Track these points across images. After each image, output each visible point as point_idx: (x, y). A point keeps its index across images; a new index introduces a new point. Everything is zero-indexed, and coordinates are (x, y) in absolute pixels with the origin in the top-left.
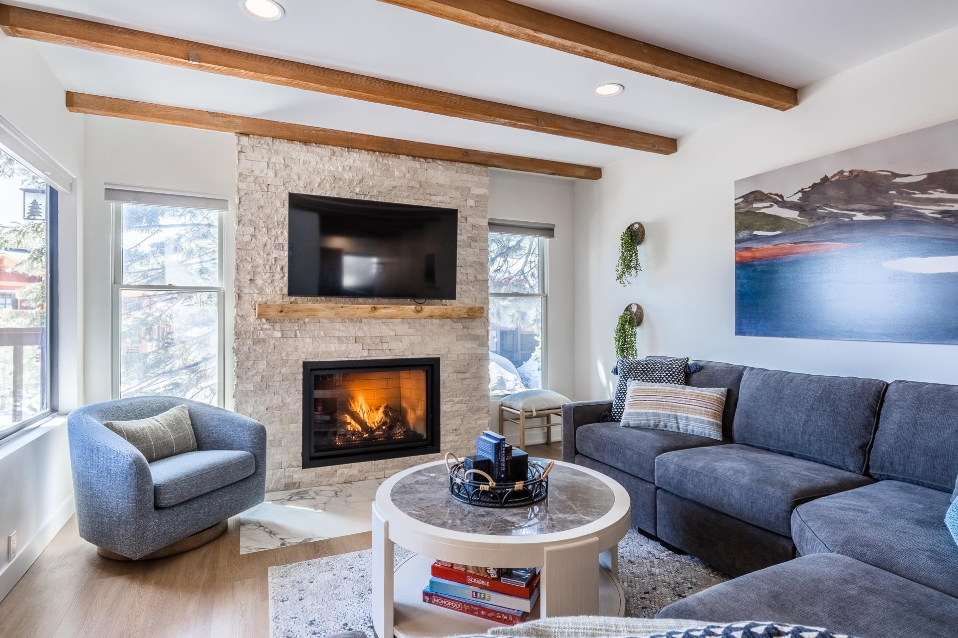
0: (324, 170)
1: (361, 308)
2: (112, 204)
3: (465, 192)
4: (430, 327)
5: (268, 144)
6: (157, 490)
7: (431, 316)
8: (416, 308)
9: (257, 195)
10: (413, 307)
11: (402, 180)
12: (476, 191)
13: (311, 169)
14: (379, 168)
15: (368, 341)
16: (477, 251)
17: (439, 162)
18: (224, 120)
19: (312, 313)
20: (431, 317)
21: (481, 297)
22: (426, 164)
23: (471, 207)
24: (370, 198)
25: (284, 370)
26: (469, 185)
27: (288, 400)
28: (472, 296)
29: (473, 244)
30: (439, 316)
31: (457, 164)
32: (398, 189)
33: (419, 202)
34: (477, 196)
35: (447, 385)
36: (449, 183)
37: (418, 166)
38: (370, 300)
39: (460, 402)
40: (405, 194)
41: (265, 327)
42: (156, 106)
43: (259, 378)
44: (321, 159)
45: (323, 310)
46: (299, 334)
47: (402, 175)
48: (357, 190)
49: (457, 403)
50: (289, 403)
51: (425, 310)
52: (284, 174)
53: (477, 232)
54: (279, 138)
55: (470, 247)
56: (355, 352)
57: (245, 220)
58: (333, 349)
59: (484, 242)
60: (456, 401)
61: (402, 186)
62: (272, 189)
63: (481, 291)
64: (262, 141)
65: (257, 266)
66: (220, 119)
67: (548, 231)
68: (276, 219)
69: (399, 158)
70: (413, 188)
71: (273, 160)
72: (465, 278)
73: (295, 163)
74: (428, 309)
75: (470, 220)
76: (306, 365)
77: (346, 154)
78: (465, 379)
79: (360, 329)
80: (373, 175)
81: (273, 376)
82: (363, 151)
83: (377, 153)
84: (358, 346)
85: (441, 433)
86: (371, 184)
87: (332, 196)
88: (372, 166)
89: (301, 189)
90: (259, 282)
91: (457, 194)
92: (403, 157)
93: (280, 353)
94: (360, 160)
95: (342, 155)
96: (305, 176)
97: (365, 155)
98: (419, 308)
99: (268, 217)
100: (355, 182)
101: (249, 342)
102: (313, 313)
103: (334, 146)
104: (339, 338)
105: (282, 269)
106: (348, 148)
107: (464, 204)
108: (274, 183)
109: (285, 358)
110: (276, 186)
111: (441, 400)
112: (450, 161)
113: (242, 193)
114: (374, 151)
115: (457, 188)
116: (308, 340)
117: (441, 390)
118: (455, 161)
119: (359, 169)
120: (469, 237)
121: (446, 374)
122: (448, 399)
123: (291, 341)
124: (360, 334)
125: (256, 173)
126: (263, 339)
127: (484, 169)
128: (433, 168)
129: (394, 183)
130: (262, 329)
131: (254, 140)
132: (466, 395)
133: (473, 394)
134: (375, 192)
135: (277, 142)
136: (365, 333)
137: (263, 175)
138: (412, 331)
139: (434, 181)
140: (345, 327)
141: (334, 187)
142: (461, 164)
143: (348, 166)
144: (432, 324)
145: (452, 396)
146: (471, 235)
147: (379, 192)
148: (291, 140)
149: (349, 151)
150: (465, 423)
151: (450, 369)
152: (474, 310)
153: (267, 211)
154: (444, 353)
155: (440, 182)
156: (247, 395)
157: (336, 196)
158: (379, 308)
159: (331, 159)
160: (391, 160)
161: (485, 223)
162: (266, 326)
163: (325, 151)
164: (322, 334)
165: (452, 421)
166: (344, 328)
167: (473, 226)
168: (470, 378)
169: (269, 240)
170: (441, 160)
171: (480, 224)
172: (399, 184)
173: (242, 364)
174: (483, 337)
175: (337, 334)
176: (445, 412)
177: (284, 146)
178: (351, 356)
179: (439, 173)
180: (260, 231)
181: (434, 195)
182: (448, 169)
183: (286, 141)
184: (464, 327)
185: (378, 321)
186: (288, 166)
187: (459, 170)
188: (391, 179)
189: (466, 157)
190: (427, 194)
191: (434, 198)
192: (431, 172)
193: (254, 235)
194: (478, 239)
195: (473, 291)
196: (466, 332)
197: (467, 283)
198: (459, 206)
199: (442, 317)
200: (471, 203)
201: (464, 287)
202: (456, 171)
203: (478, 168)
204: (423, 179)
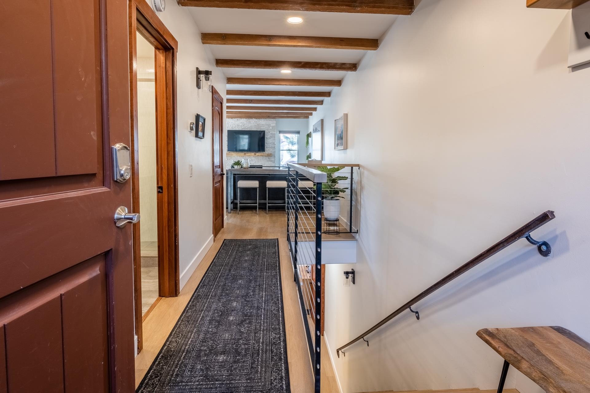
0: (236, 124)
3: (269, 125)
10: (254, 153)
12: (271, 125)
13: (233, 124)
14: (248, 122)
16: (272, 140)
17: (262, 119)
20: (258, 156)
22: (259, 120)
32: (252, 127)
33: (257, 129)
37: (257, 120)
38: (244, 152)
40: (254, 128)
44: (235, 122)
45: (234, 154)
47: (253, 123)
48: (243, 128)
52: (228, 125)
55: (270, 139)
63: (273, 150)
67: (298, 132)
70: (256, 126)
73: (230, 123)
74: (257, 154)
75: (270, 132)
77: (240, 119)
80: (246, 124)
86: (246, 126)
87: (237, 130)
88: (246, 122)
89: (231, 129)
92: (253, 119)
94: (243, 121)
97: (245, 119)
100: (242, 126)
103: (238, 118)
112: (265, 118)
114: (247, 118)
115: (267, 125)
119: (243, 123)
120: (270, 136)
123: (229, 161)
127: (274, 119)
134: (247, 128)
138: (256, 159)
139: (261, 124)
140: (240, 158)
141: (238, 128)
143: (241, 122)
144: (260, 158)
148: (229, 118)
154: (263, 164)
155: (263, 124)
158: (246, 154)
159: (237, 121)
167: (271, 134)
171: (273, 133)
174: (274, 161)
179: (262, 121)
188: (251, 124)
189: (269, 117)
191: (261, 128)
192: (260, 122)
195: (271, 150)
196: (269, 159)
197: (269, 148)
198: (268, 129)
199: (261, 156)
200: (271, 128)
201: (269, 149)
202: (267, 121)
203: (272, 119)
204: (258, 123)
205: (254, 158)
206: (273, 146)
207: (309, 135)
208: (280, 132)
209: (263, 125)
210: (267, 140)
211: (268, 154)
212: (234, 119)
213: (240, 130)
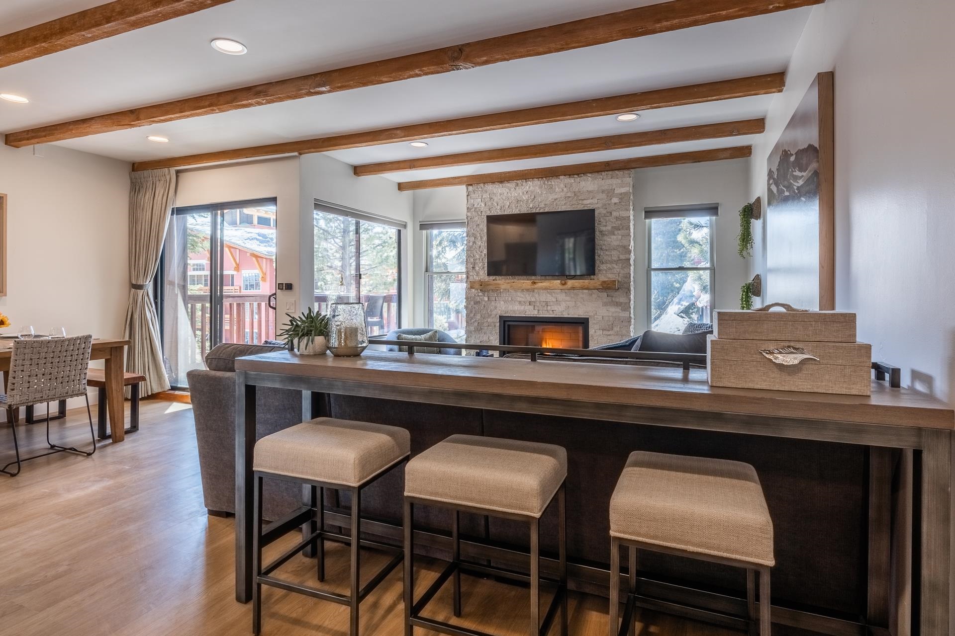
0: (511, 197)
1: (525, 283)
2: (424, 232)
3: (610, 193)
5: (482, 188)
8: (561, 282)
9: (476, 219)
10: (559, 281)
11: (561, 194)
12: (618, 191)
13: (504, 198)
14: (545, 188)
15: (538, 304)
16: (619, 237)
17: (589, 175)
18: (459, 180)
20: (573, 288)
22: (579, 178)
23: (615, 203)
24: (540, 210)
25: (489, 320)
26: (613, 188)
27: (492, 338)
28: (616, 272)
29: (616, 232)
30: (579, 287)
31: (603, 173)
32: (558, 200)
33: (573, 206)
34: (621, 194)
35: (595, 338)
36: (596, 189)
37: (573, 181)
40: (563, 203)
42: (430, 180)
43: (476, 324)
44: (510, 190)
45: (503, 284)
46: (497, 299)
47: (561, 190)
48: (531, 206)
50: (492, 340)
52: (490, 204)
53: (619, 222)
54: (488, 183)
55: (614, 235)
56: (529, 311)
57: (471, 233)
58: (516, 309)
61: (561, 198)
63: (623, 268)
64: (479, 187)
65: (476, 259)
66: (457, 180)
67: (713, 209)
69: (559, 178)
70: (569, 197)
71: (484, 197)
72: (610, 259)
73: (495, 196)
74: (570, 283)
75: (615, 214)
76: (501, 318)
77: (524, 184)
78: (610, 335)
79: (533, 296)
80: (542, 194)
81: (484, 323)
83: (544, 178)
84: (531, 307)
86: (540, 201)
87: (516, 213)
88: (541, 187)
89: (498, 211)
90: (477, 268)
91: (604, 196)
92: (562, 177)
93: (487, 310)
94: (533, 186)
95: (522, 185)
96: (501, 202)
97: (537, 182)
98: (563, 282)
100: (530, 201)
101: (472, 303)
103: (517, 180)
104: (520, 302)
106: (526, 179)
107: (610, 202)
108: (484, 210)
109: (490, 313)
110: (485, 211)
112: (598, 172)
113: (469, 219)
114: (542, 178)
115: (603, 192)
116: (502, 302)
117: (590, 342)
118: (602, 171)
119: (532, 192)
120: (612, 227)
121: (594, 330)
123: (493, 303)
124: (533, 300)
125: (475, 206)
126: (479, 302)
127: (626, 172)
128: (584, 181)
129: (556, 197)
130: (478, 296)
131: (475, 187)
134: (543, 206)
135: (486, 186)
136: (536, 299)
137: (479, 206)
138: (568, 298)
139: (585, 189)
140: (523, 294)
141: (518, 206)
142: (606, 172)
143: (525, 191)
144: (583, 294)
146: (616, 225)
147: (545, 204)
148: (493, 182)
149: (526, 182)
151: (597, 327)
152: (607, 283)
154: (593, 315)
155: (590, 189)
156: (471, 333)
157: (518, 212)
158: (537, 283)
159: (515, 189)
160: (554, 181)
161: (628, 214)
162: (480, 294)
163: (511, 185)
164: (510, 299)
166: (522, 296)
167: (617, 218)
168: (614, 335)
170: (590, 173)
171: (623, 216)
172: (559, 196)
173: (468, 315)
174: (626, 303)
175: (519, 299)
177: (490, 187)
178: (527, 313)
179: (589, 183)
181: (584, 200)
182: (596, 179)
183: (490, 184)
185: (544, 291)
186: (491, 198)
188: (554, 194)
189: (607, 167)
191: (585, 202)
192: (583, 184)
193: (475, 242)
195: (617, 268)
196: (610, 299)
197: (611, 262)
198: (605, 205)
199: (583, 288)
200: (615, 200)
201: (609, 265)
202: (603, 179)
203: (621, 173)
204: (577, 190)
205: (564, 294)
206: (622, 257)
207: (751, 212)
208: (650, 213)
209: (591, 193)
210: (605, 238)
211: (604, 282)
212: (509, 183)
213: (524, 212)
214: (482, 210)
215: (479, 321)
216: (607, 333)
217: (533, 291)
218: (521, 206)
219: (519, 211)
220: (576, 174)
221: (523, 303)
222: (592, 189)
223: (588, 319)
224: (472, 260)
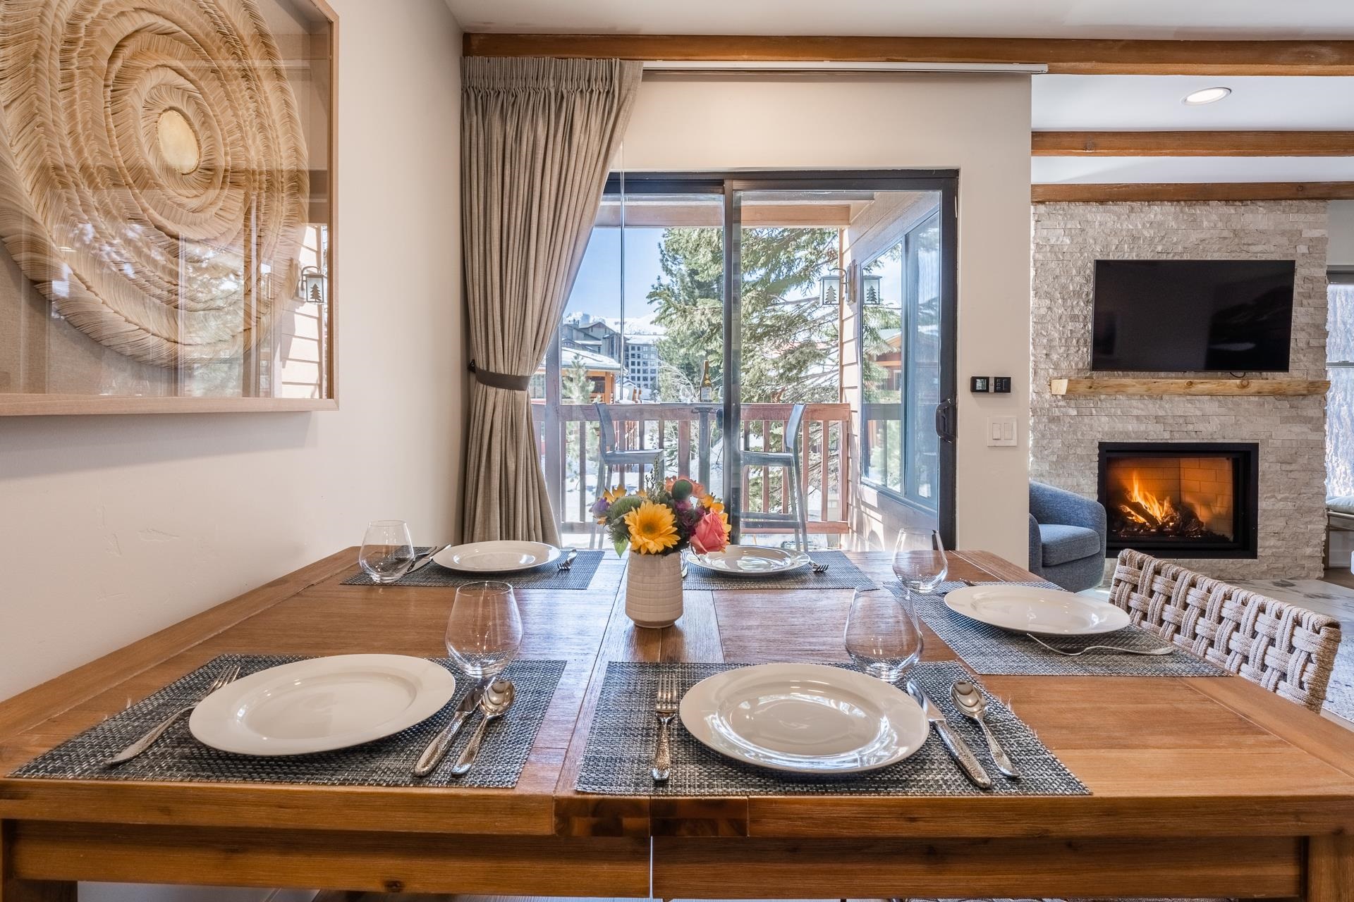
0: (1122, 230)
1: (1175, 383)
3: (1294, 236)
4: (1247, 406)
5: (1064, 210)
6: (1044, 546)
7: (1259, 393)
8: (1241, 382)
9: (1053, 265)
10: (1238, 381)
11: (1212, 231)
12: (1308, 234)
14: (1184, 220)
15: (1171, 421)
16: (1311, 310)
17: (1260, 203)
19: (1120, 390)
20: (1255, 394)
21: (1315, 368)
22: (1242, 207)
23: (1303, 254)
25: (1079, 451)
26: (1301, 226)
27: (1082, 481)
29: (1305, 302)
30: (1270, 392)
31: (1283, 203)
32: (1207, 242)
33: (1233, 255)
34: (1310, 240)
35: (1267, 477)
36: (1272, 228)
37: (1233, 211)
38: (1188, 375)
39: (1285, 499)
40: (1216, 247)
41: (1060, 404)
43: (1054, 459)
44: (1119, 218)
45: (1134, 386)
46: (1094, 412)
47: (1212, 224)
48: (1159, 248)
49: (1281, 500)
51: (1252, 385)
52: (1080, 240)
53: (1310, 285)
54: (1074, 201)
56: (1155, 433)
58: (1131, 429)
59: (1321, 298)
60: (1279, 498)
61: (1212, 238)
62: (1068, 257)
63: (1315, 360)
64: (1058, 207)
65: (1053, 340)
68: (1071, 288)
69: (1209, 205)
70: (1225, 238)
71: (1069, 226)
73: (1091, 226)
74: (1256, 384)
75: (1302, 271)
76: (1102, 446)
78: (1291, 471)
79: (1161, 407)
80: (1177, 229)
81: (1068, 456)
82: (1166, 203)
83: (1182, 203)
84: (1160, 427)
85: (1259, 535)
86: (1175, 239)
87: (1131, 259)
88: (1176, 218)
89: (1098, 254)
90: (1055, 357)
91: (1284, 241)
92: (1214, 203)
93: (1075, 433)
94: (1159, 212)
95: (1141, 211)
96: (1101, 239)
97: (1169, 208)
98: (1245, 382)
99: (1064, 287)
100: (1157, 240)
101: (1045, 419)
102: (1122, 389)
103: (1133, 201)
104: (1138, 417)
105: (1078, 342)
106: (1148, 201)
107: (1293, 252)
108: (1070, 251)
109: (1080, 437)
110: (1072, 254)
111: (1259, 495)
112: (1274, 200)
114: (1178, 201)
115: (1283, 233)
116: (1105, 419)
117: (1259, 483)
118: (1281, 199)
119: (1160, 224)
120: (1299, 293)
121: (1266, 464)
122: (1269, 495)
123: (1086, 420)
124: (1161, 413)
125: (1052, 242)
126: (1059, 417)
127: (1321, 204)
128: (1252, 212)
129: (1202, 236)
130: (1057, 407)
132: (1293, 492)
133: (1303, 491)
134: (1180, 248)
135: (1072, 205)
136: (1166, 412)
137: (1059, 243)
138: (1223, 410)
139: (1252, 227)
140: (1144, 404)
141: (1133, 248)
142: (1290, 202)
143: (1148, 222)
144: (1249, 403)
145: (1274, 491)
146: (1302, 290)
147: (1184, 248)
148: (1086, 201)
149: (1149, 205)
150: (1291, 526)
151: (1272, 458)
152: (1317, 385)
153: (1063, 280)
154: (1264, 438)
155: (1261, 227)
156: (1042, 475)
157: (1135, 259)
158: (1196, 384)
159: (1129, 217)
160: (1199, 209)
161: (1322, 273)
162: (1062, 403)
163: (1123, 208)
164: (1119, 412)
165: (1274, 522)
166: (1142, 406)
167: (1305, 279)
168: (1299, 471)
169: (1065, 312)
170: (1263, 200)
171: (1319, 275)
172: (1208, 236)
173: (1038, 443)
174: (1318, 419)
175: (1135, 412)
176: (1265, 511)
177: (1079, 209)
178: (1149, 438)
179: (1260, 216)
180: (1055, 303)
181: (1252, 245)
182: (1271, 211)
183: (1081, 203)
184: (1291, 407)
185: (1181, 398)
186: (1084, 230)
187: (1287, 209)
188: (1199, 231)
189: (1300, 193)
190: (1244, 244)
192: (1249, 217)
193: (1050, 308)
194: (1312, 295)
195: (1308, 361)
196: (1294, 412)
197: (1296, 350)
200: (1302, 249)
202: (1284, 212)
203: (1313, 204)
204: (1239, 227)
206: (1313, 343)
209: (1262, 232)
211: (1312, 384)
212: (1115, 205)
213: (1146, 259)
214: (1065, 250)
215: (1060, 453)
216: (1288, 467)
217: (1161, 399)
218: (1139, 247)
219: (1137, 256)
220: (1240, 201)
221: (1143, 418)
222: (1266, 227)
223: (1257, 445)
224: (1045, 341)
